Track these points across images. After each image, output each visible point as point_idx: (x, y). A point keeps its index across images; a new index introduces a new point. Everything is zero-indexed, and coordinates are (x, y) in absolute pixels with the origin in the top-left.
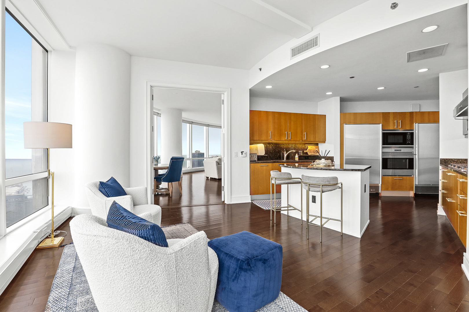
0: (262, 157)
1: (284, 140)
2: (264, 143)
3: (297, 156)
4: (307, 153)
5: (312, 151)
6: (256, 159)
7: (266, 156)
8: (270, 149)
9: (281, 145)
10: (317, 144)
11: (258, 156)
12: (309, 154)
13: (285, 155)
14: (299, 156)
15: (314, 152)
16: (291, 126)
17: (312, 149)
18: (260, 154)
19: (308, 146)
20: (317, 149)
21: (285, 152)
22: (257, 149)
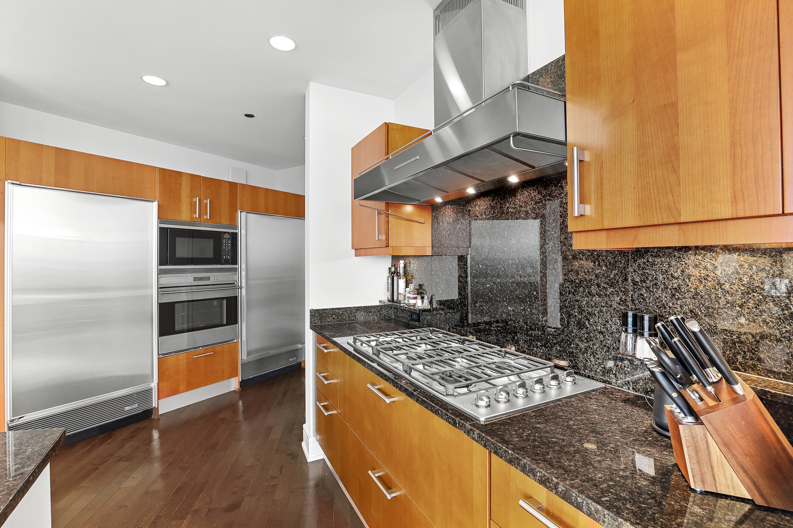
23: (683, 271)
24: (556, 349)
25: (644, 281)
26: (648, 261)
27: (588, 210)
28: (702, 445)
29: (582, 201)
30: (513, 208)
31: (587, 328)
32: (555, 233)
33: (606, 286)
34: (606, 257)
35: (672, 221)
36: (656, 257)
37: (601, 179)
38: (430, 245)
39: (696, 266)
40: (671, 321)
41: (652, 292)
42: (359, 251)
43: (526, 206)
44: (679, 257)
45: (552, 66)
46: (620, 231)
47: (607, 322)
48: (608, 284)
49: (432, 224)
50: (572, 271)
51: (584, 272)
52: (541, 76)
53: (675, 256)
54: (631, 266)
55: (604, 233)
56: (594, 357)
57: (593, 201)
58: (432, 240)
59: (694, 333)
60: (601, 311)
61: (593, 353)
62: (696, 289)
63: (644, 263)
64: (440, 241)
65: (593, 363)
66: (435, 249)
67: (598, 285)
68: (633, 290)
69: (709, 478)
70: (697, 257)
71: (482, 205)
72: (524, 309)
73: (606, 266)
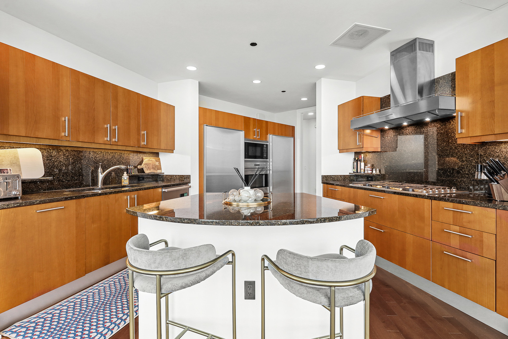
0: (33, 182)
1: (101, 141)
2: (40, 147)
3: (125, 176)
4: (142, 171)
5: (151, 166)
6: (17, 191)
7: (48, 181)
8: (60, 162)
9: (90, 153)
10: (157, 154)
11: (24, 182)
12: (147, 171)
13: (101, 176)
14: (129, 176)
15: (154, 168)
16: (117, 115)
17: (150, 162)
18: (26, 176)
19: (144, 158)
20: (157, 163)
21: (100, 170)
22: (16, 163)
23: (500, 150)
24: (447, 183)
25: (485, 155)
26: (487, 148)
27: (463, 131)
28: (499, 189)
29: (462, 128)
30: (426, 130)
31: (461, 173)
32: (447, 139)
33: (469, 157)
34: (470, 147)
35: (492, 134)
36: (490, 146)
37: (469, 121)
38: (380, 147)
39: (505, 148)
40: (491, 159)
41: (488, 158)
42: (341, 150)
43: (433, 130)
44: (499, 146)
45: (446, 76)
46: (475, 137)
47: (470, 170)
48: (470, 157)
49: (381, 138)
50: (455, 153)
51: (460, 153)
52: (441, 80)
53: (497, 145)
54: (480, 150)
55: (469, 138)
56: (464, 183)
57: (465, 128)
58: (381, 145)
59: (497, 161)
60: (467, 166)
61: (464, 182)
62: (505, 155)
63: (485, 148)
64: (386, 145)
65: (464, 185)
66: (382, 148)
67: (466, 157)
68: (481, 158)
69: (502, 197)
70: (505, 145)
71: (410, 129)
72: (432, 169)
73: (469, 150)
